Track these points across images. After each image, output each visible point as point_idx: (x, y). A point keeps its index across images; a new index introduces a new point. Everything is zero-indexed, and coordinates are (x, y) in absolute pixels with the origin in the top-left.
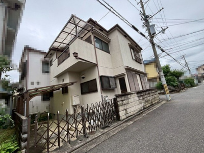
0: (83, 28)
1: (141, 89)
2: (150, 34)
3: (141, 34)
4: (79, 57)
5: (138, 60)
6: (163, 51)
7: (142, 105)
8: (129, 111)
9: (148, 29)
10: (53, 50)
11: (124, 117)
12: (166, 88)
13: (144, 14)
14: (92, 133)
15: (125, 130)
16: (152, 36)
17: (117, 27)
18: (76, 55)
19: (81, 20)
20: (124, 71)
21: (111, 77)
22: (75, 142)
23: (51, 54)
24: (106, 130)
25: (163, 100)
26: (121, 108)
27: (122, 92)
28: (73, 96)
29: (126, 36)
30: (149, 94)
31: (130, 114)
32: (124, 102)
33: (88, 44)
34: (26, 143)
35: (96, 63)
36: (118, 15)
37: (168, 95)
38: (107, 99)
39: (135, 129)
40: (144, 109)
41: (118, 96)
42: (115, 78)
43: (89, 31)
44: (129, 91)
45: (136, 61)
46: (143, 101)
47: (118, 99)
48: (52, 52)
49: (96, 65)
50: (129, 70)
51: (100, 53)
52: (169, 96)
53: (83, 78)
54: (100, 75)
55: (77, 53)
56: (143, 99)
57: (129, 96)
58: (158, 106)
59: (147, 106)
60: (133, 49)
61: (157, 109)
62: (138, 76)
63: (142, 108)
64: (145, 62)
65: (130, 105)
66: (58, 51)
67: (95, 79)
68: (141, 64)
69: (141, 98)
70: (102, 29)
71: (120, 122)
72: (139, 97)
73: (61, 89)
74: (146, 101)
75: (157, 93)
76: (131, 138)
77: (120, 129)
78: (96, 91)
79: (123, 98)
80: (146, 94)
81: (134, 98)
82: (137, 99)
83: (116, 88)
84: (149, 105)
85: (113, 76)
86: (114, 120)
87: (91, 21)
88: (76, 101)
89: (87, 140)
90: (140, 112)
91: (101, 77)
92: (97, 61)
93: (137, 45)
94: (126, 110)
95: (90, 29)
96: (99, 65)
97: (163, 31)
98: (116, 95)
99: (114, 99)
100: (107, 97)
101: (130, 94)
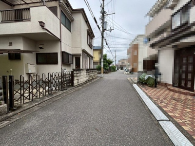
1: (88, 68)
2: (103, 28)
3: (98, 26)
4: (45, 28)
5: (90, 46)
6: (107, 44)
7: (88, 78)
8: (80, 81)
9: (103, 23)
11: (76, 84)
12: (102, 70)
13: (103, 8)
14: (55, 93)
16: (103, 31)
17: (82, 11)
18: (42, 24)
20: (81, 52)
21: (70, 54)
22: (43, 98)
24: (65, 91)
25: (99, 77)
26: (75, 78)
27: (76, 67)
29: (87, 21)
31: (80, 83)
32: (78, 74)
35: (59, 38)
36: (88, 4)
37: (102, 74)
38: (65, 71)
41: (74, 70)
42: (73, 55)
44: (81, 68)
46: (88, 76)
47: (75, 72)
49: (60, 40)
50: (84, 52)
51: (63, 28)
53: (41, 48)
54: (62, 51)
55: (44, 23)
56: (89, 74)
58: (96, 80)
60: (89, 35)
62: (88, 58)
63: (87, 80)
64: (94, 48)
65: (81, 77)
67: (57, 53)
68: (91, 49)
70: (68, 4)
71: (73, 87)
72: (87, 73)
73: (6, 54)
75: (97, 72)
77: (74, 90)
78: (56, 63)
79: (78, 72)
80: (91, 72)
82: (85, 74)
83: (73, 64)
84: (91, 79)
88: (32, 69)
89: (53, 96)
90: (86, 82)
91: (63, 53)
92: (61, 37)
93: (92, 33)
94: (78, 80)
96: (62, 41)
97: (111, 30)
99: (72, 72)
100: (65, 69)
101: (82, 70)
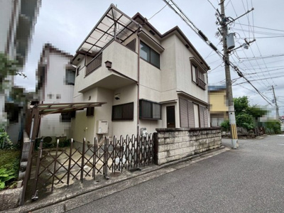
0: (126, 27)
1: (197, 126)
2: (225, 46)
3: (211, 45)
4: (113, 67)
5: (200, 84)
6: (241, 75)
7: (194, 148)
8: (172, 153)
9: (225, 40)
10: (82, 53)
11: (164, 161)
13: (222, 15)
14: (114, 174)
15: (161, 178)
16: (228, 50)
17: (176, 31)
18: (109, 65)
19: (123, 14)
20: (175, 97)
21: (156, 103)
22: (90, 183)
23: (79, 59)
24: (134, 174)
25: (226, 146)
26: (161, 148)
27: (168, 125)
28: (100, 122)
29: (188, 45)
30: (207, 134)
31: (173, 158)
32: (168, 140)
33: (129, 51)
34: (24, 173)
35: (136, 80)
36: (179, 12)
38: (144, 132)
39: (174, 180)
40: (195, 154)
41: (159, 131)
42: (161, 105)
43: (134, 32)
44: (178, 126)
45: (197, 85)
46: (196, 144)
47: (159, 135)
48: (80, 56)
49: (136, 83)
50: (183, 96)
51: (146, 66)
52: (236, 142)
53: (117, 98)
54: (140, 98)
55: (111, 63)
56: (197, 140)
57: (177, 133)
58: (216, 153)
59: (201, 151)
60: (196, 67)
61: (214, 158)
62: (196, 108)
63: (193, 153)
65: (175, 146)
66: (88, 55)
67: (133, 103)
68: (204, 90)
69: (194, 138)
70: (153, 31)
71: (157, 167)
72: (191, 136)
73: (85, 109)
74: (200, 144)
75: (220, 135)
76: (165, 191)
77: (154, 176)
78: (131, 119)
79: (167, 135)
80: (202, 134)
81: (183, 137)
82: (188, 138)
83: (161, 119)
84: (204, 150)
85: (158, 101)
86: (150, 162)
87: (138, 17)
88: (102, 128)
89: (107, 183)
90: (189, 158)
91: (141, 101)
92: (138, 78)
93: (203, 62)
94: (168, 151)
95: (136, 29)
96: (140, 83)
97: (247, 45)
98: (157, 130)
99: (154, 134)
100: (145, 129)
101: (179, 130)
